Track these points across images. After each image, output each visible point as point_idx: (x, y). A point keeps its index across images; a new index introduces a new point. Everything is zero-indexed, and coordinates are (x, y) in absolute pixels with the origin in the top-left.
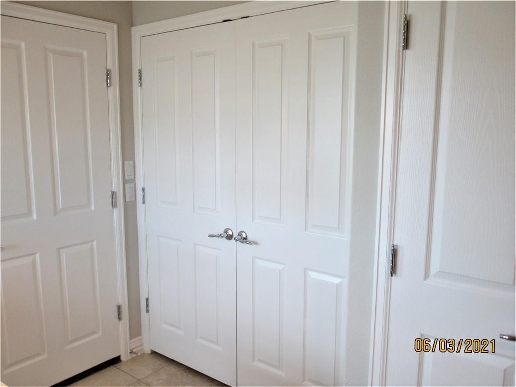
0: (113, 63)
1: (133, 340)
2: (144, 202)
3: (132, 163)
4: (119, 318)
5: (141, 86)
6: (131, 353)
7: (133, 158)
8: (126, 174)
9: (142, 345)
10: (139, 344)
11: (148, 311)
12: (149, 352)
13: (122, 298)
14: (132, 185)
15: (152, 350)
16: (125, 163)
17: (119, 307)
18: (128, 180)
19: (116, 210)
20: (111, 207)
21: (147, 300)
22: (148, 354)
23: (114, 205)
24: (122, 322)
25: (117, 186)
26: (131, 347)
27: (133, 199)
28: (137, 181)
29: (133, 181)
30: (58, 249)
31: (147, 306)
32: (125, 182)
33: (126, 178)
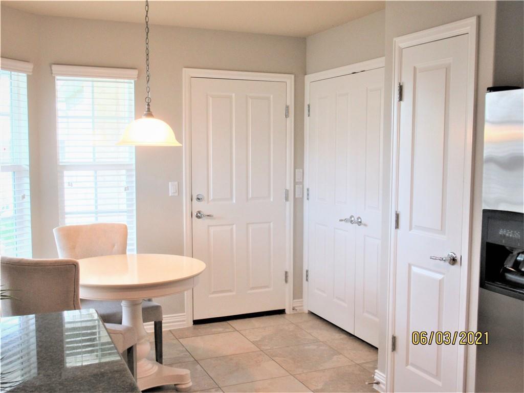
0: (290, 102)
1: (295, 301)
2: (308, 199)
3: (301, 170)
4: (286, 281)
5: (309, 116)
6: (293, 309)
7: (302, 167)
8: (297, 178)
9: (302, 306)
10: (300, 305)
11: (307, 280)
12: (307, 312)
13: (289, 267)
14: (301, 186)
15: (309, 311)
16: (297, 170)
17: (286, 273)
18: (298, 182)
19: (288, 203)
20: (284, 201)
21: (307, 271)
22: (306, 313)
23: (287, 199)
24: (288, 284)
25: (289, 185)
26: (294, 305)
27: (301, 196)
28: (305, 183)
29: (302, 183)
30: (248, 224)
31: (307, 276)
32: (295, 183)
33: (297, 181)
